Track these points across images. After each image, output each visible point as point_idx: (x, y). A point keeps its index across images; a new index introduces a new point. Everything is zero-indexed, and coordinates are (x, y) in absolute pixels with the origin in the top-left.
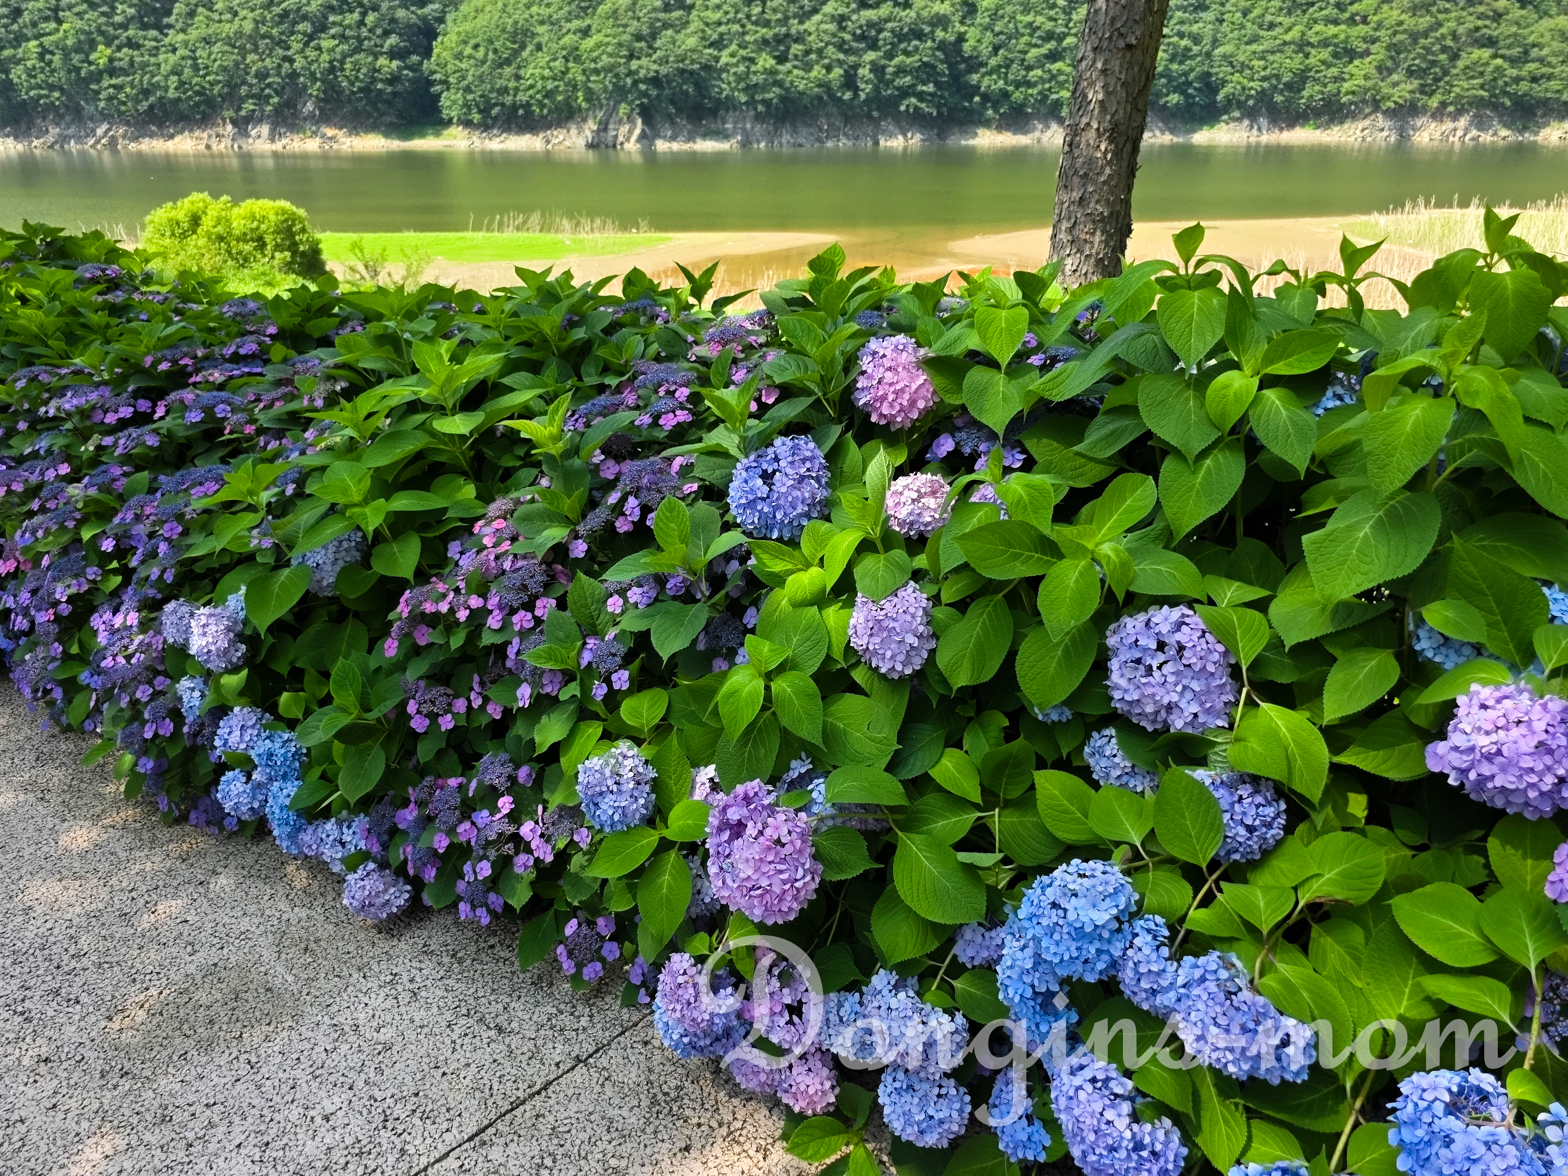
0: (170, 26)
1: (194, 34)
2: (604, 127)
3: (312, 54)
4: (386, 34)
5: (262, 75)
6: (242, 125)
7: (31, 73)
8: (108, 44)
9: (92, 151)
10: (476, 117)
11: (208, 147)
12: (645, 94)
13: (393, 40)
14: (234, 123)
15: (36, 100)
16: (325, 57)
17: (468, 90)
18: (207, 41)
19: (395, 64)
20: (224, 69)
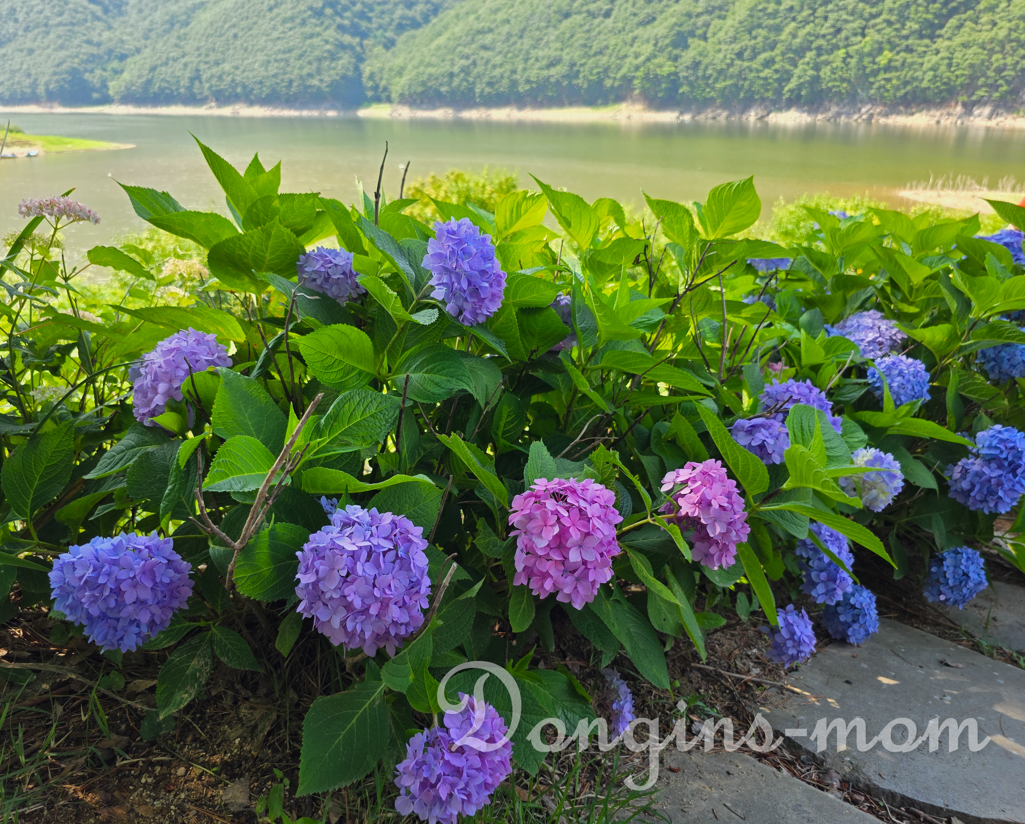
0: (939, 36)
1: (958, 40)
5: (1000, 70)
6: (969, 108)
7: (834, 71)
8: (891, 50)
11: (938, 122)
14: (964, 105)
15: (830, 89)
18: (965, 45)
20: (971, 66)
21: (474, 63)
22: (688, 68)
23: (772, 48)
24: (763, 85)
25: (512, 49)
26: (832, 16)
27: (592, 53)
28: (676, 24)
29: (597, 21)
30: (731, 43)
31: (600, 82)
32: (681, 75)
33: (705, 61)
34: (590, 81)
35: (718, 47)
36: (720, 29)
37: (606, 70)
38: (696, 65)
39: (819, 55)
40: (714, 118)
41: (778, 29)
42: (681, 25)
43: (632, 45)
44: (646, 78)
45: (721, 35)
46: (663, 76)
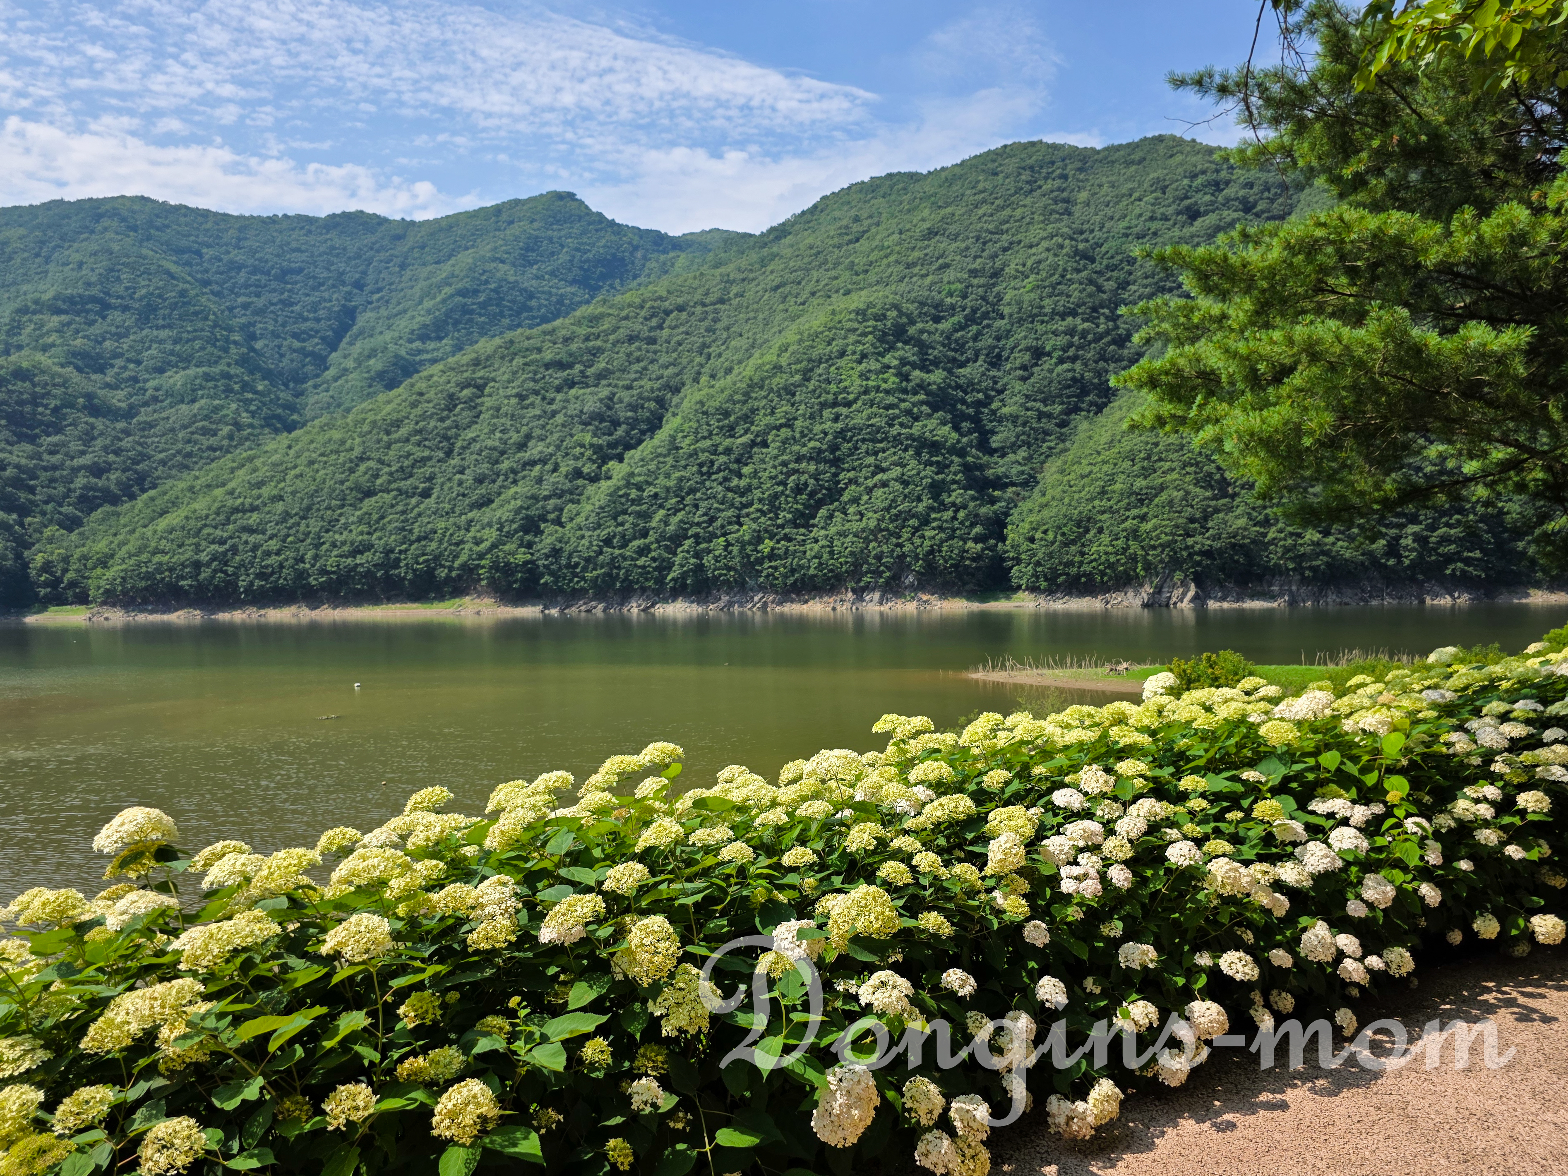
0: (814, 526)
1: (833, 530)
2: (1159, 590)
3: (917, 541)
4: (973, 525)
5: (879, 558)
6: (859, 593)
7: (717, 559)
8: (771, 539)
9: (749, 613)
10: (1044, 584)
11: (834, 609)
12: (1199, 564)
13: (978, 529)
14: (854, 591)
15: (716, 578)
16: (927, 543)
17: (1038, 564)
18: (843, 534)
19: (979, 546)
20: (852, 553)
21: (234, 549)
22: (547, 557)
23: (645, 535)
24: (641, 574)
25: (292, 531)
26: (703, 505)
27: (413, 538)
28: (521, 507)
29: (414, 501)
30: (595, 529)
31: (430, 573)
32: (540, 563)
33: (568, 548)
34: (415, 571)
35: (579, 533)
36: (578, 514)
37: (437, 558)
38: (556, 553)
39: (698, 543)
40: (588, 611)
41: (646, 516)
42: (528, 509)
43: (468, 530)
44: (495, 566)
45: (579, 520)
46: (517, 565)
